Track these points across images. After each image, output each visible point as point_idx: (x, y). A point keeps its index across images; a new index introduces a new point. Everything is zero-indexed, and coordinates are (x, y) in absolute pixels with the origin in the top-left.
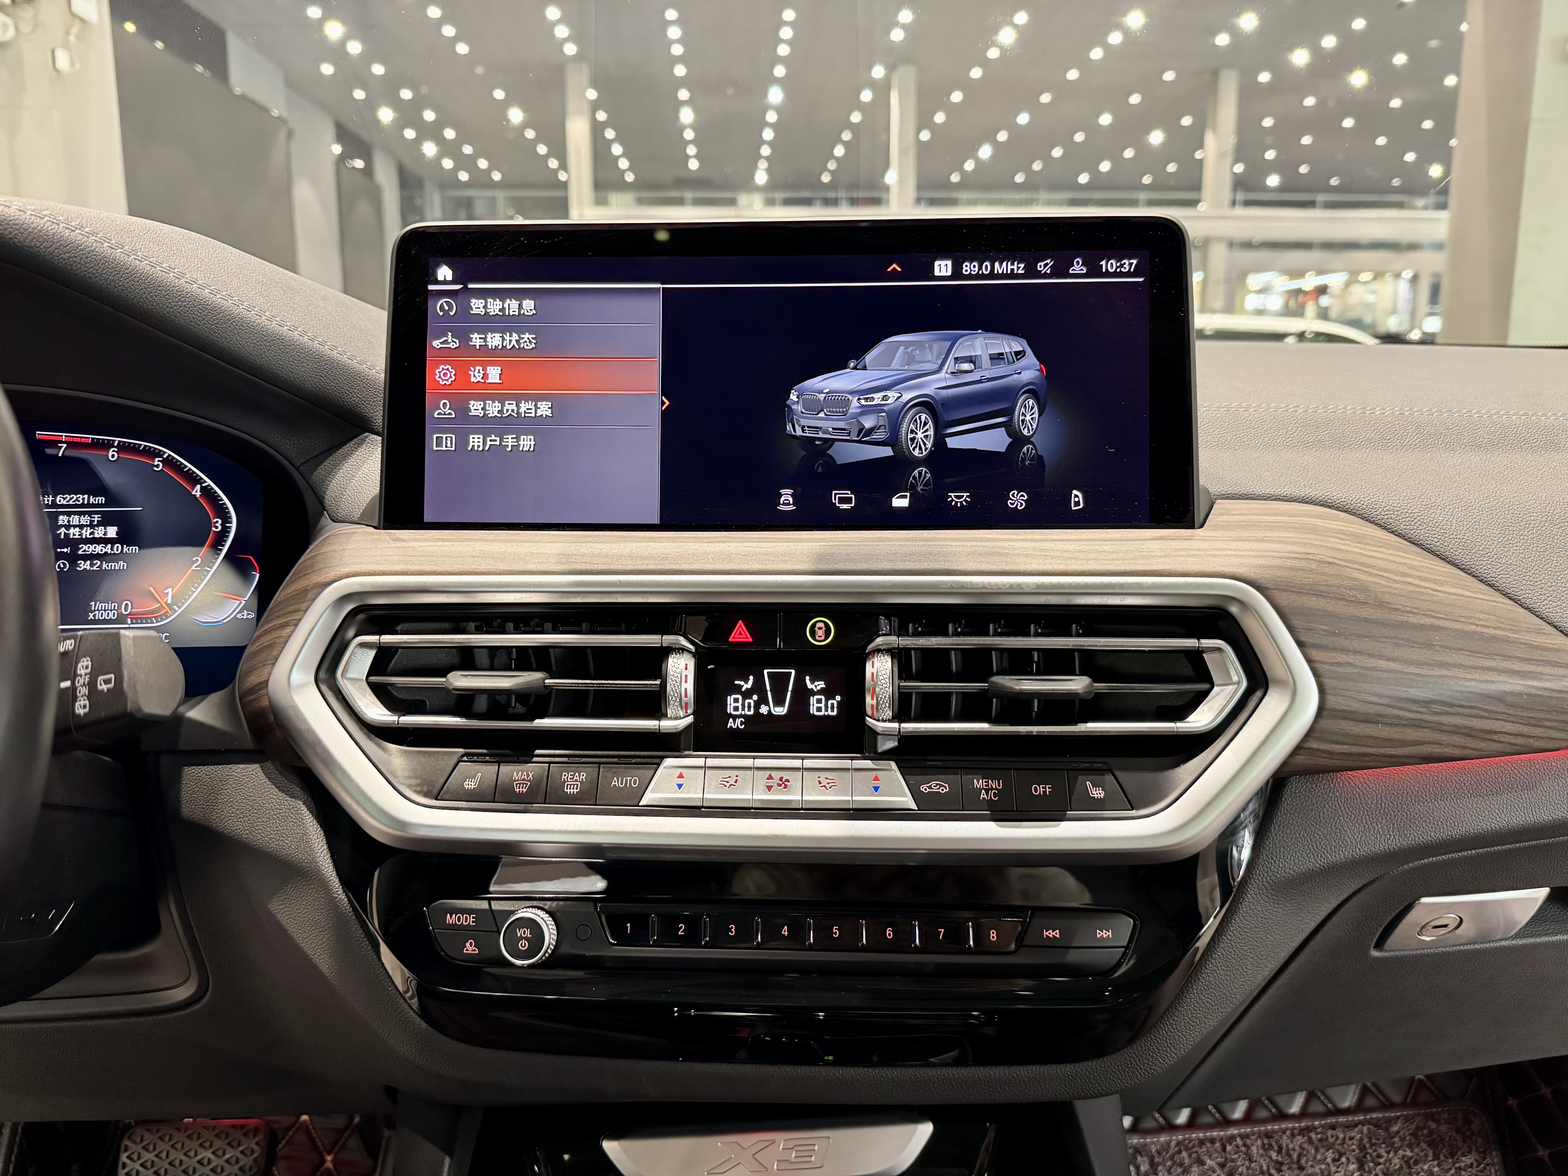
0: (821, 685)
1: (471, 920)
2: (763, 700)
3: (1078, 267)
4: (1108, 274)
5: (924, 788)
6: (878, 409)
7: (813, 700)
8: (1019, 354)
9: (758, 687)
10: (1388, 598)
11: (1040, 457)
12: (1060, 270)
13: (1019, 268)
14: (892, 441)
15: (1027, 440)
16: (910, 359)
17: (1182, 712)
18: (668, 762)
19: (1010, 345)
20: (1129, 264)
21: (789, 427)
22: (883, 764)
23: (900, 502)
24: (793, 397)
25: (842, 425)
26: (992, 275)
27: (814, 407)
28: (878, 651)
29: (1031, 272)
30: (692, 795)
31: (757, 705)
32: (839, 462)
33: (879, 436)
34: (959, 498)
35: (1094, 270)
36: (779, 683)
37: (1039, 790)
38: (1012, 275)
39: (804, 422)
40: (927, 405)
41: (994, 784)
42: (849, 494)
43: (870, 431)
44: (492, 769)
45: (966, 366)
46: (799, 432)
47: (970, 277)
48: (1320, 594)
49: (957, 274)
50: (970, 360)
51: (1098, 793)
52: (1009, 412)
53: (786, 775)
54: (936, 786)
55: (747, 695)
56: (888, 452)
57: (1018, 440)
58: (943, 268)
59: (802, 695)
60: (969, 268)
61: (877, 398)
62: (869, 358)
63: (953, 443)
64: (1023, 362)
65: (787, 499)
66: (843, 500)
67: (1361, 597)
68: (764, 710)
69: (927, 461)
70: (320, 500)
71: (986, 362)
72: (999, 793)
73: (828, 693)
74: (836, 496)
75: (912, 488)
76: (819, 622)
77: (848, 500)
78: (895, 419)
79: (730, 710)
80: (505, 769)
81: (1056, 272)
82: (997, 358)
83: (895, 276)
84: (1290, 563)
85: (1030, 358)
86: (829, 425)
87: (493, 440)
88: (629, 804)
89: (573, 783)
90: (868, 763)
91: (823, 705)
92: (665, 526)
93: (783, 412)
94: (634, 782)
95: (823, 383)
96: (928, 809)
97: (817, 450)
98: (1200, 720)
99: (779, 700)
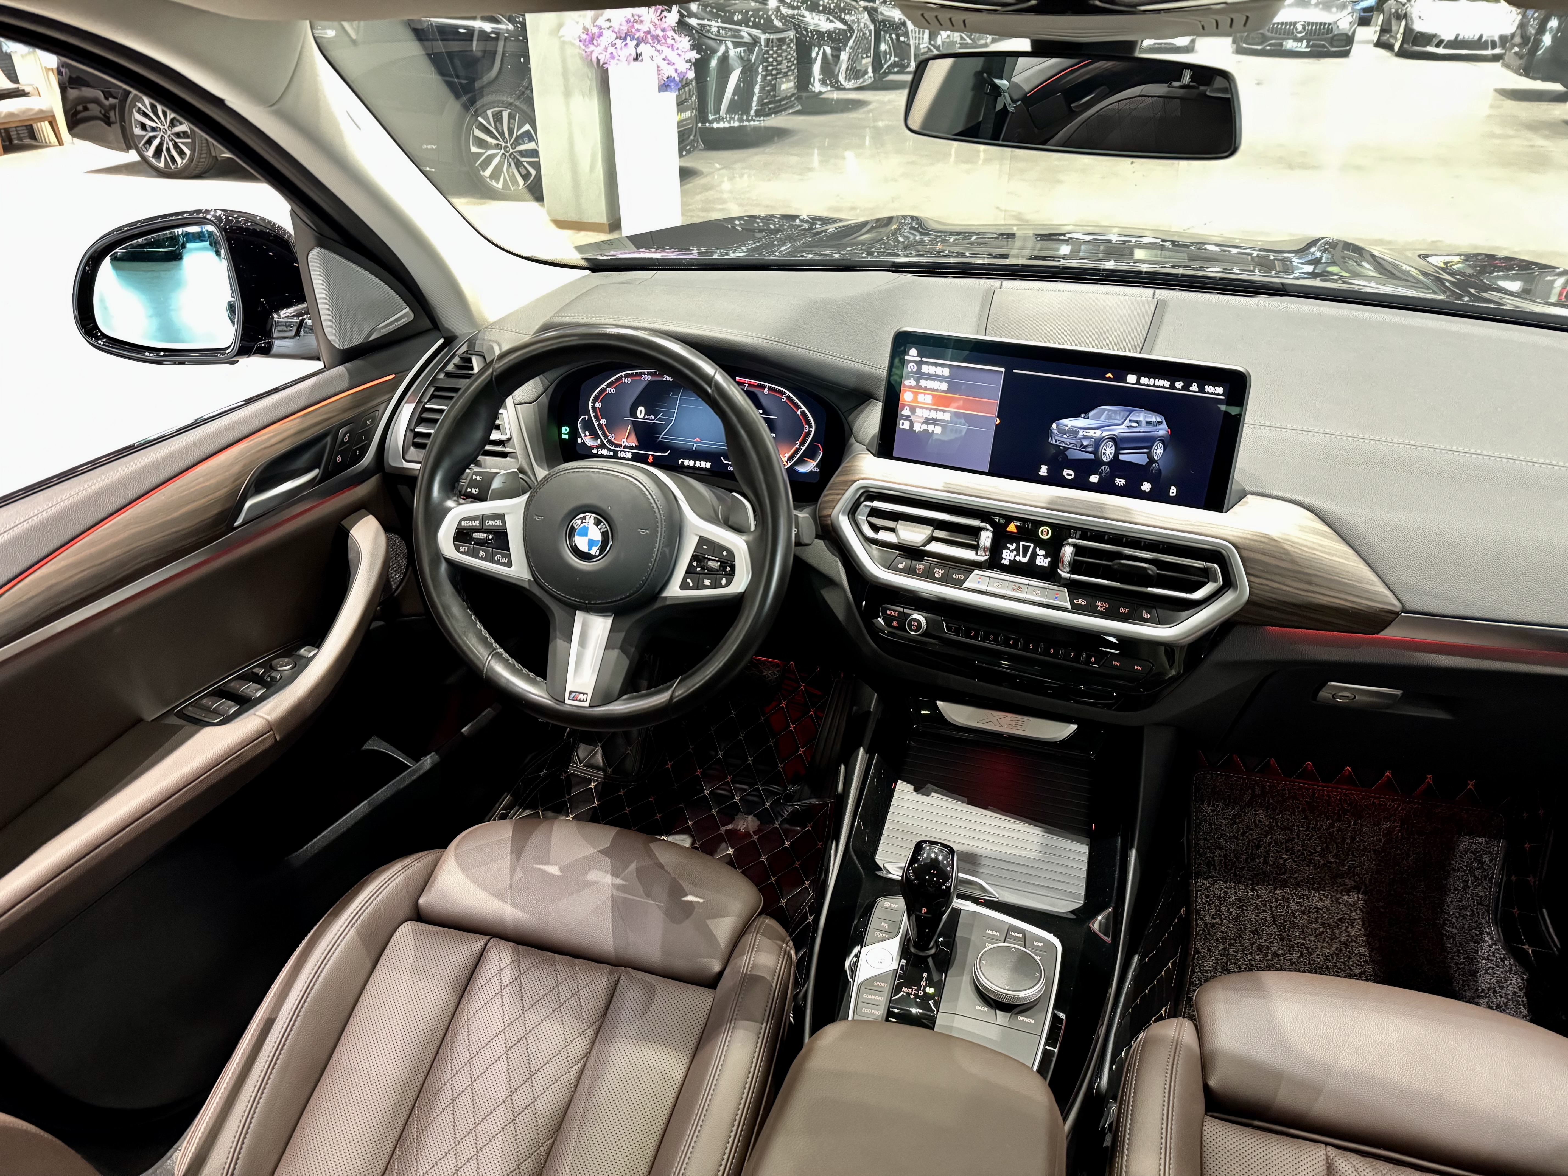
0: (1043, 553)
1: (896, 614)
2: (1018, 554)
3: (1194, 387)
4: (1208, 393)
5: (1076, 601)
6: (1091, 437)
7: (1038, 558)
8: (1160, 423)
9: (1017, 549)
10: (1298, 560)
11: (1160, 470)
12: (1186, 387)
13: (1167, 384)
14: (1095, 452)
15: (1156, 461)
16: (1109, 417)
17: (1192, 591)
18: (976, 572)
19: (1156, 418)
20: (1220, 390)
21: (1050, 439)
22: (1062, 589)
23: (1094, 479)
24: (1054, 426)
25: (1074, 442)
26: (1154, 386)
27: (1062, 432)
28: (1069, 544)
29: (1172, 386)
30: (983, 587)
31: (1016, 556)
32: (1070, 457)
33: (1090, 449)
34: (1120, 482)
35: (1202, 390)
36: (1026, 549)
37: (1123, 610)
38: (1164, 387)
39: (1057, 438)
40: (1113, 439)
41: (1105, 605)
42: (1071, 472)
43: (1085, 447)
44: (909, 561)
45: (1134, 424)
46: (1054, 442)
47: (1144, 385)
48: (1264, 554)
49: (1138, 383)
50: (1136, 422)
51: (1147, 616)
52: (1150, 448)
53: (1021, 586)
54: (1081, 602)
55: (1012, 551)
56: (1092, 457)
57: (1152, 461)
58: (1132, 379)
59: (1034, 555)
60: (1144, 380)
61: (1091, 433)
62: (1091, 414)
63: (1121, 457)
64: (1161, 427)
65: (1044, 471)
66: (1068, 475)
67: (1284, 557)
68: (1017, 558)
69: (1109, 464)
70: (851, 430)
71: (1144, 423)
72: (1106, 609)
73: (1045, 556)
74: (1066, 472)
75: (1100, 474)
76: (1045, 528)
77: (1071, 475)
78: (1098, 442)
79: (1004, 556)
80: (914, 562)
81: (1184, 388)
82: (1149, 423)
83: (1109, 379)
84: (1255, 538)
85: (1164, 425)
86: (1068, 441)
87: (924, 427)
88: (959, 584)
89: (939, 573)
90: (1055, 587)
91: (1042, 561)
92: (990, 473)
93: (1048, 432)
94: (961, 577)
95: (1069, 423)
96: (1076, 609)
97: (1061, 451)
98: (1198, 595)
99: (1025, 556)
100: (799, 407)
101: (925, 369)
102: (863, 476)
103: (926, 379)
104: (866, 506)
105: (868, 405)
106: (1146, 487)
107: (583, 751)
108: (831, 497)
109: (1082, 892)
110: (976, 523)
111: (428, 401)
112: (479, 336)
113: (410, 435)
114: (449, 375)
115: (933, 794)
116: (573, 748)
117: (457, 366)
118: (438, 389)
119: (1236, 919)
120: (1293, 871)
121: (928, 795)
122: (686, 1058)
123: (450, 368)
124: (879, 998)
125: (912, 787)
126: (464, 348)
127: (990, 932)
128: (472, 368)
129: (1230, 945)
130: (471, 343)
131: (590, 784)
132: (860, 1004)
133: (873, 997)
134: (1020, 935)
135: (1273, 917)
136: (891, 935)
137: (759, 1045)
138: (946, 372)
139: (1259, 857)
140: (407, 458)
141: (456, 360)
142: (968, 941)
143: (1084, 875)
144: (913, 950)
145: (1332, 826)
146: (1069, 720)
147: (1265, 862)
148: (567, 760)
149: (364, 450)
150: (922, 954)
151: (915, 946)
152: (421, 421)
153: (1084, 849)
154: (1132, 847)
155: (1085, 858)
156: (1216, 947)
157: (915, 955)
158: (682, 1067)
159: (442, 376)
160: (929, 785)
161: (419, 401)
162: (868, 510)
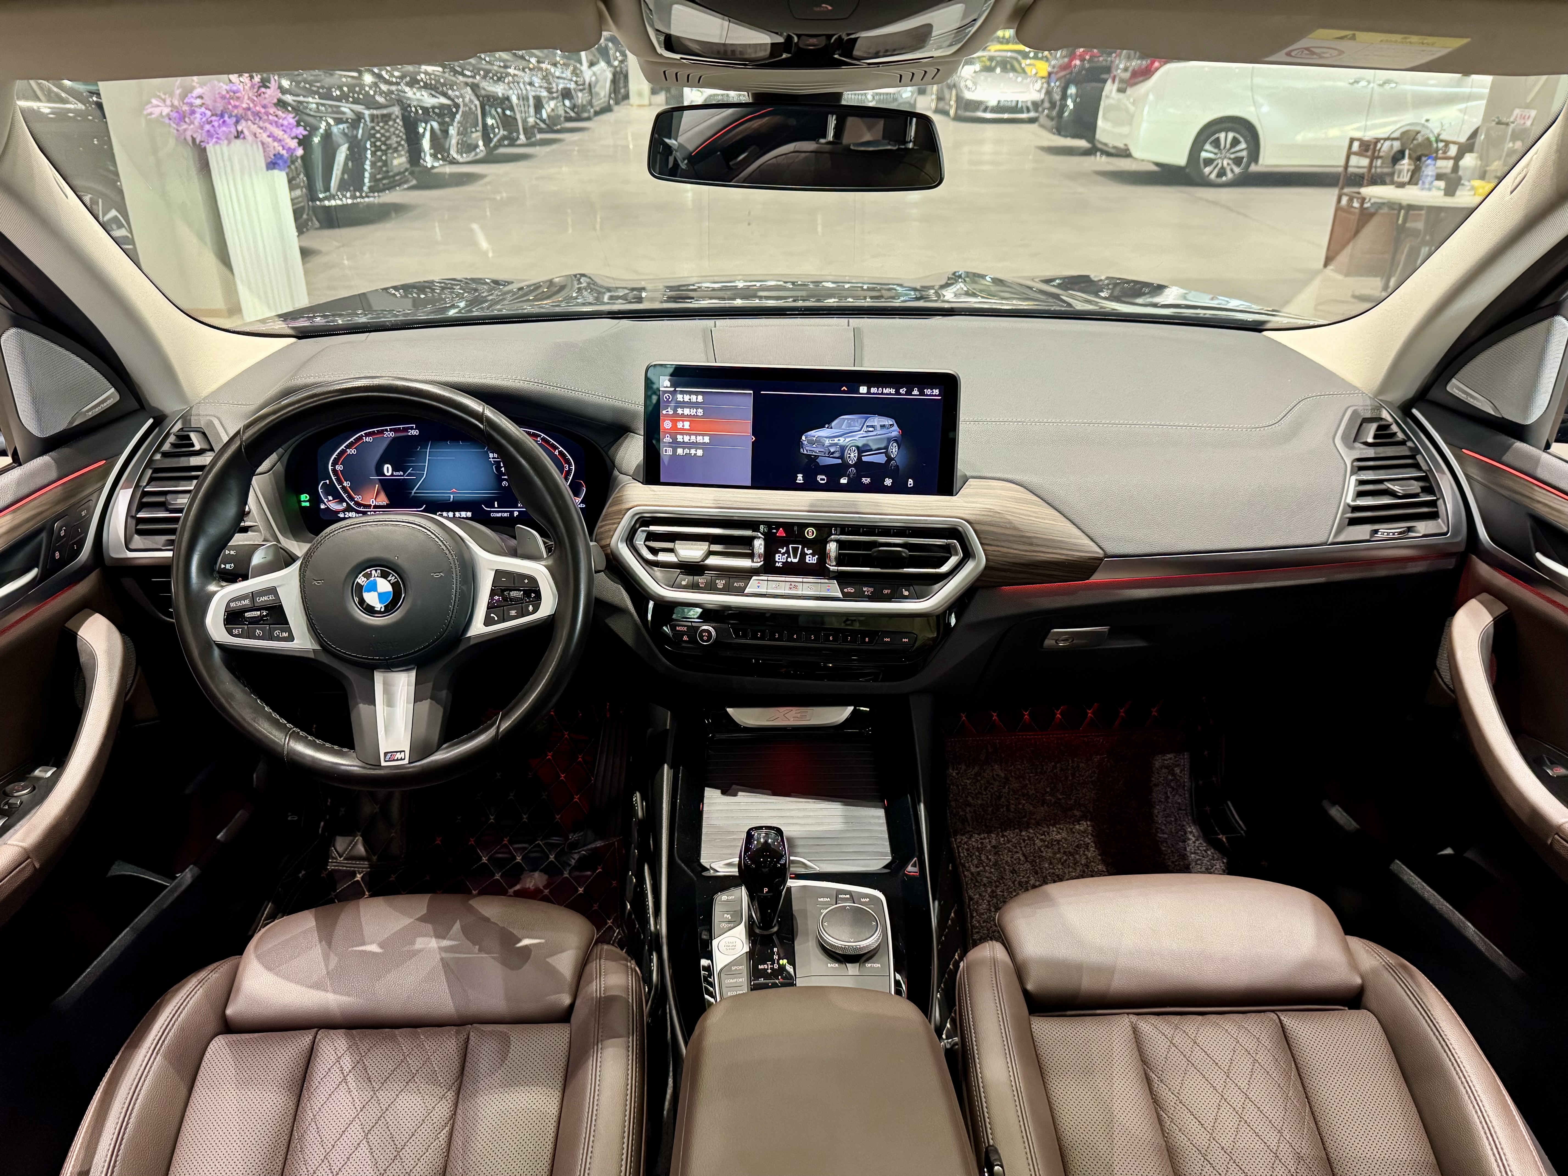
0: (811, 551)
1: (685, 629)
2: (789, 556)
3: (916, 392)
4: (927, 395)
5: (845, 590)
6: (836, 444)
7: (807, 557)
8: (892, 425)
9: (787, 552)
10: (1019, 526)
11: (897, 466)
12: (909, 392)
13: (893, 391)
14: (842, 457)
15: (893, 459)
16: (849, 426)
17: (940, 566)
18: (754, 578)
19: (888, 421)
20: (936, 392)
21: (801, 450)
22: (831, 581)
23: (844, 481)
24: (803, 438)
25: (822, 450)
26: (882, 394)
27: (811, 443)
28: (832, 540)
29: (898, 393)
30: (763, 590)
31: (787, 558)
32: (821, 464)
33: (837, 455)
34: (866, 481)
35: (922, 393)
36: (795, 550)
37: (886, 592)
38: (890, 394)
39: (807, 448)
40: (855, 444)
41: (870, 589)
42: (824, 477)
43: (833, 453)
44: (691, 578)
45: (871, 429)
46: (805, 452)
47: (874, 394)
48: (992, 525)
49: (869, 392)
50: (872, 426)
51: (906, 593)
52: (887, 448)
53: (797, 584)
54: (850, 590)
55: (783, 554)
56: (840, 461)
57: (890, 459)
58: (863, 389)
59: (803, 555)
60: (873, 390)
61: (836, 440)
62: (833, 424)
63: (864, 459)
64: (893, 429)
65: (800, 478)
66: (822, 479)
67: (1008, 526)
68: (789, 560)
69: (854, 465)
70: (613, 463)
71: (878, 428)
72: (872, 593)
73: (813, 555)
74: (819, 477)
75: (848, 476)
76: (810, 529)
77: (824, 480)
78: (843, 448)
79: (777, 559)
80: (696, 578)
81: (907, 393)
82: (883, 426)
83: (844, 392)
84: (983, 513)
85: (896, 427)
86: (817, 450)
87: (687, 451)
88: (741, 592)
89: (720, 584)
90: (826, 581)
91: (811, 559)
92: (755, 486)
93: (799, 444)
94: (742, 584)
95: (815, 434)
96: (847, 597)
97: (812, 459)
98: (945, 569)
99: (795, 557)
100: (555, 448)
101: (680, 397)
102: (636, 503)
103: (683, 407)
104: (643, 531)
105: (626, 438)
106: (888, 482)
107: (341, 843)
108: (607, 527)
109: (888, 850)
110: (748, 533)
111: (148, 484)
112: (194, 412)
113: (132, 523)
114: (165, 455)
115: (740, 793)
116: (331, 842)
117: (174, 445)
118: (156, 471)
119: (996, 864)
120: (1032, 813)
121: (735, 795)
122: (557, 1092)
123: (166, 447)
124: (740, 980)
125: (719, 791)
126: (179, 426)
127: (822, 899)
128: (193, 445)
129: (997, 887)
130: (185, 418)
131: (355, 876)
132: (724, 990)
133: (735, 980)
134: (848, 896)
135: (1024, 855)
136: (736, 923)
137: (630, 1057)
138: (700, 398)
139: (1003, 806)
140: (132, 547)
141: (172, 439)
142: (804, 913)
143: (887, 836)
144: (757, 931)
145: (1055, 767)
146: (847, 704)
147: (1008, 810)
148: (326, 856)
149: (81, 544)
150: (765, 933)
151: (759, 928)
152: (142, 506)
153: (881, 813)
154: (919, 802)
155: (883, 821)
156: (986, 891)
157: (762, 936)
158: (555, 1101)
159: (158, 457)
160: (734, 787)
161: (137, 486)
162: (645, 534)
